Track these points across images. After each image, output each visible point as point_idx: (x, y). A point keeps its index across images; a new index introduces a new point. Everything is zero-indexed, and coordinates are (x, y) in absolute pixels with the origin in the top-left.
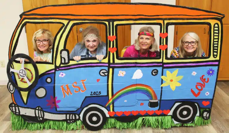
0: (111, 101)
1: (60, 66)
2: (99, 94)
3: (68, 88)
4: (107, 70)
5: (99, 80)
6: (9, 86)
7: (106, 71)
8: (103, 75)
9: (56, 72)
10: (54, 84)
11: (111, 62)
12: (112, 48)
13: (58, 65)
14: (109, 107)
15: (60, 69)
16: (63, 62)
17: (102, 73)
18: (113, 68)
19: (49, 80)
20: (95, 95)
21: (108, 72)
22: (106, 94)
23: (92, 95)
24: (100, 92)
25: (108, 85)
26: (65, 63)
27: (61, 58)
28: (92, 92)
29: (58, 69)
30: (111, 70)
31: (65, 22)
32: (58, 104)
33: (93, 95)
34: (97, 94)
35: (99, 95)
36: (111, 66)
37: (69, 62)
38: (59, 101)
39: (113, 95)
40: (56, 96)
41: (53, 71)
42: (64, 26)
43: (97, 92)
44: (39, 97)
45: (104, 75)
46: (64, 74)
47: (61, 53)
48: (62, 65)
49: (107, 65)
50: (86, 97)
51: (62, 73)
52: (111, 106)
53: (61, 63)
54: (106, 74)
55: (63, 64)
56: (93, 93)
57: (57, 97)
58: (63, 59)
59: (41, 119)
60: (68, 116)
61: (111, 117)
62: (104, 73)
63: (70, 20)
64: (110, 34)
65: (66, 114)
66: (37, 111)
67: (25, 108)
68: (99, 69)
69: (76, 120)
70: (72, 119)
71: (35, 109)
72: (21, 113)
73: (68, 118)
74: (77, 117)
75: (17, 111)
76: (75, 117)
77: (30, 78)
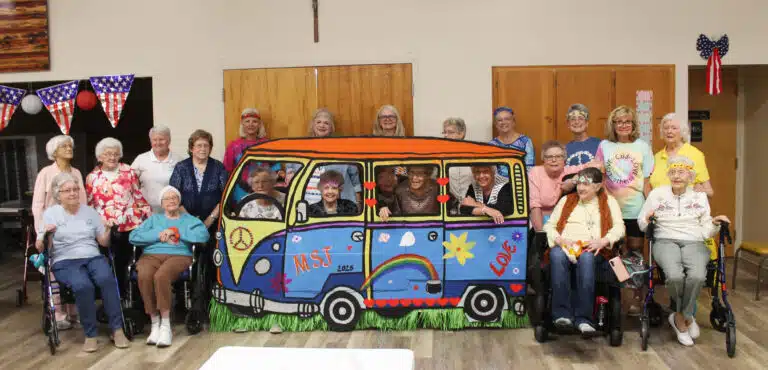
0: (368, 282)
1: (293, 226)
2: (351, 269)
3: (304, 259)
4: (363, 232)
5: (351, 247)
7: (360, 234)
8: (356, 239)
9: (288, 234)
10: (285, 252)
11: (369, 219)
12: (371, 199)
13: (291, 223)
14: (365, 291)
15: (294, 229)
16: (299, 219)
17: (356, 236)
18: (372, 229)
19: (276, 247)
20: (344, 271)
21: (364, 235)
22: (361, 270)
23: (340, 271)
24: (352, 267)
25: (364, 256)
26: (302, 221)
27: (297, 212)
28: (339, 267)
29: (290, 230)
30: (368, 232)
31: (305, 162)
32: (287, 286)
33: (342, 272)
34: (348, 269)
35: (349, 271)
36: (368, 225)
37: (307, 220)
38: (289, 281)
39: (371, 272)
40: (285, 272)
41: (284, 233)
42: (303, 168)
43: (348, 267)
44: (260, 273)
45: (358, 240)
46: (300, 238)
47: (297, 205)
48: (297, 224)
49: (363, 224)
50: (331, 275)
51: (296, 236)
52: (369, 289)
53: (297, 221)
54: (362, 238)
55: (299, 222)
56: (341, 269)
57: (286, 274)
59: (259, 311)
60: (301, 306)
61: (368, 309)
62: (358, 237)
63: (312, 159)
64: (367, 180)
65: (299, 303)
66: (253, 297)
67: (235, 291)
68: (351, 230)
69: (313, 314)
70: (308, 313)
71: (251, 294)
72: (228, 301)
73: (301, 310)
74: (316, 309)
75: (222, 297)
76: (313, 308)
77: (248, 243)
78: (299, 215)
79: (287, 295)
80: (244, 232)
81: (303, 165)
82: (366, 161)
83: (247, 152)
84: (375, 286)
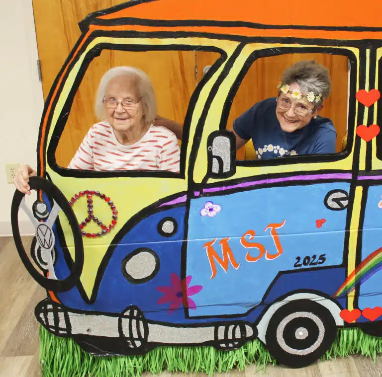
0: (352, 281)
1: (204, 184)
2: (321, 261)
3: (227, 249)
4: (348, 192)
5: (323, 221)
6: (36, 249)
7: (344, 195)
8: (336, 205)
9: (193, 201)
10: (186, 237)
11: (362, 166)
12: (368, 126)
13: (198, 179)
14: (345, 296)
15: (205, 190)
16: (215, 170)
17: (333, 200)
18: (366, 185)
19: (168, 227)
20: (308, 266)
21: (351, 197)
22: (339, 261)
23: (300, 265)
24: (323, 258)
25: (347, 235)
26: (221, 174)
27: (210, 156)
28: (298, 258)
29: (197, 193)
30: (359, 190)
31: (229, 47)
32: (193, 297)
33: (303, 267)
34: (314, 262)
35: (318, 265)
36: (360, 178)
37: (233, 171)
38: (197, 289)
39: (359, 263)
40: (188, 274)
41: (184, 199)
43: (314, 257)
44: (135, 277)
45: (339, 207)
46: (217, 208)
47: (210, 142)
48: (211, 181)
49: (349, 176)
50: (281, 273)
51: (210, 205)
52: (352, 294)
53: (210, 174)
54: (345, 203)
55: (215, 176)
56: (301, 262)
57: (190, 277)
58: (215, 161)
59: (138, 344)
60: (222, 329)
61: (348, 325)
62: (336, 200)
63: (244, 41)
64: (362, 86)
65: (217, 326)
66: (125, 322)
67: (88, 313)
68: (326, 188)
69: (243, 341)
70: (234, 339)
71: (121, 316)
72: (73, 332)
73: (221, 337)
74: (249, 332)
75: (62, 324)
76: (243, 331)
77: (107, 222)
78: (215, 162)
79: (192, 313)
80: (96, 199)
81: (223, 54)
82: (362, 45)
83: (93, 28)
84: (363, 288)
